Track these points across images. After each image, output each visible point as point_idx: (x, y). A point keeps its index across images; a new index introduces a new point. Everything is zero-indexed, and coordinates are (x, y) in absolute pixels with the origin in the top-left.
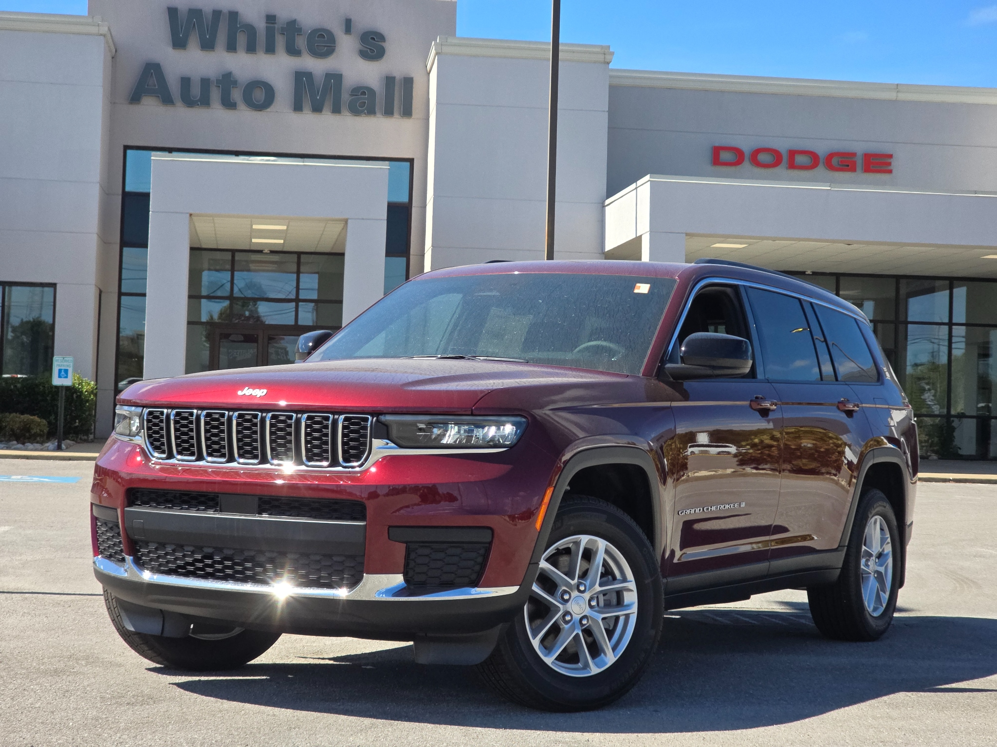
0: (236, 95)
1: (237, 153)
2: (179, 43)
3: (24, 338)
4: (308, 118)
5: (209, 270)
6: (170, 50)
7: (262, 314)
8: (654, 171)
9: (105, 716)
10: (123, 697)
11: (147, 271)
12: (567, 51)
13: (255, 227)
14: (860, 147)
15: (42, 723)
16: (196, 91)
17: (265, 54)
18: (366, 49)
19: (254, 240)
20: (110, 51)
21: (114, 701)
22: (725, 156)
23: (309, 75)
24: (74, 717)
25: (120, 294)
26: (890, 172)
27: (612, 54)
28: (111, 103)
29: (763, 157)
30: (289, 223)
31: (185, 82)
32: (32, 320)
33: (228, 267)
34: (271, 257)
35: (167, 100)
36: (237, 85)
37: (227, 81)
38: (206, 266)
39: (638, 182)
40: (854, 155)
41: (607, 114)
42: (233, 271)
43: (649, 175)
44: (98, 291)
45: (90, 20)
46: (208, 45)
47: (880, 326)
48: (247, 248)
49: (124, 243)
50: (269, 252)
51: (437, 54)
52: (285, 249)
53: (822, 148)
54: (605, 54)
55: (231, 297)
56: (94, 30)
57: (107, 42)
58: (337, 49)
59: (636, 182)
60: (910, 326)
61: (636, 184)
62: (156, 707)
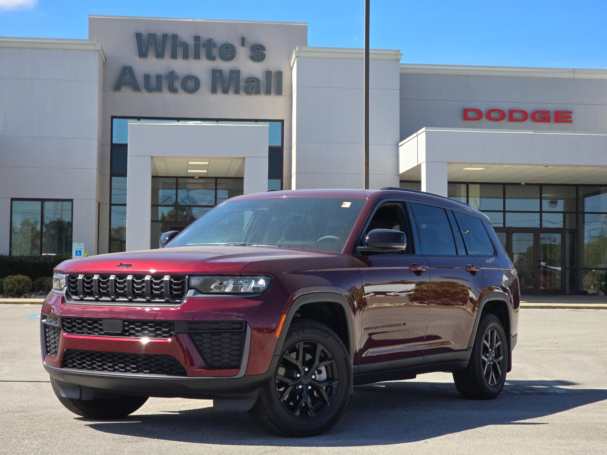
0: (177, 84)
1: (178, 119)
2: (143, 54)
3: (52, 231)
4: (220, 97)
5: (163, 189)
6: (137, 58)
7: (195, 214)
8: (427, 125)
9: (116, 449)
10: (125, 438)
11: (126, 189)
12: (374, 54)
13: (190, 163)
14: (552, 107)
15: (82, 453)
16: (153, 83)
17: (194, 59)
18: (254, 55)
19: (189, 171)
20: (102, 60)
21: (120, 441)
22: (471, 114)
23: (220, 71)
24: (99, 450)
25: (111, 205)
26: (571, 122)
27: (401, 54)
28: (103, 91)
29: (494, 115)
30: (210, 161)
31: (147, 77)
32: (56, 220)
33: (174, 187)
34: (200, 180)
35: (136, 88)
36: (177, 78)
37: (172, 76)
38: (161, 186)
39: (418, 132)
40: (549, 112)
41: (399, 91)
42: (177, 189)
43: (424, 128)
44: (98, 203)
45: (90, 42)
46: (160, 55)
47: (567, 215)
48: (185, 176)
49: (112, 175)
50: (198, 177)
51: (296, 57)
52: (208, 176)
53: (529, 109)
54: (397, 55)
55: (176, 205)
56: (93, 48)
57: (100, 55)
58: (237, 55)
59: (417, 132)
60: (586, 215)
61: (417, 133)
62: (144, 444)
